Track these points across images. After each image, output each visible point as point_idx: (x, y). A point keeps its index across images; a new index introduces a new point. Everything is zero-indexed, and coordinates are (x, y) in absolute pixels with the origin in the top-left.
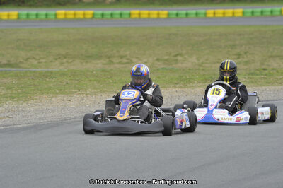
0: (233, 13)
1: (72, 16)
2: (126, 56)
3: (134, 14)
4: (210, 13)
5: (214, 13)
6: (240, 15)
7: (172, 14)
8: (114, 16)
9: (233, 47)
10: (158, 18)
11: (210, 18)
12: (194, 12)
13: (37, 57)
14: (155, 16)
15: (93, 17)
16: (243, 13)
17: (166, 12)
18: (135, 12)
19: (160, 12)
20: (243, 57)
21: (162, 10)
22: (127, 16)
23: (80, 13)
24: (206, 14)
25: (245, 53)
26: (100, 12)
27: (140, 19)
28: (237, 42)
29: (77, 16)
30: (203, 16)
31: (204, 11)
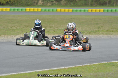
0: (99, 11)
1: (32, 10)
2: (53, 27)
3: (58, 10)
4: (90, 10)
5: (91, 10)
6: (102, 11)
7: (74, 11)
8: (50, 11)
9: (97, 24)
10: (68, 12)
11: (90, 12)
12: (83, 10)
13: (16, 26)
14: (67, 11)
15: (41, 11)
16: (104, 11)
17: (71, 10)
18: (59, 9)
19: (69, 9)
20: (101, 28)
21: (70, 9)
22: (55, 11)
23: (36, 9)
24: (88, 11)
25: (102, 27)
26: (44, 9)
27: (60, 12)
28: (99, 22)
29: (35, 10)
30: (87, 11)
31: (87, 9)
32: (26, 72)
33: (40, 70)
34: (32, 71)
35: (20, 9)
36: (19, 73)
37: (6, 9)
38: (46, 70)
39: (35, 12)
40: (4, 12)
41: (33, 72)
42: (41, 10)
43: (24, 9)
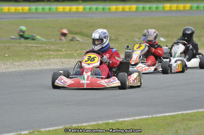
32: (166, 114)
33: (190, 112)
34: (176, 113)
35: (154, 6)
36: (154, 116)
37: (130, 8)
38: (200, 110)
39: (181, 11)
40: (127, 12)
41: (178, 114)
42: (191, 7)
43: (160, 6)
